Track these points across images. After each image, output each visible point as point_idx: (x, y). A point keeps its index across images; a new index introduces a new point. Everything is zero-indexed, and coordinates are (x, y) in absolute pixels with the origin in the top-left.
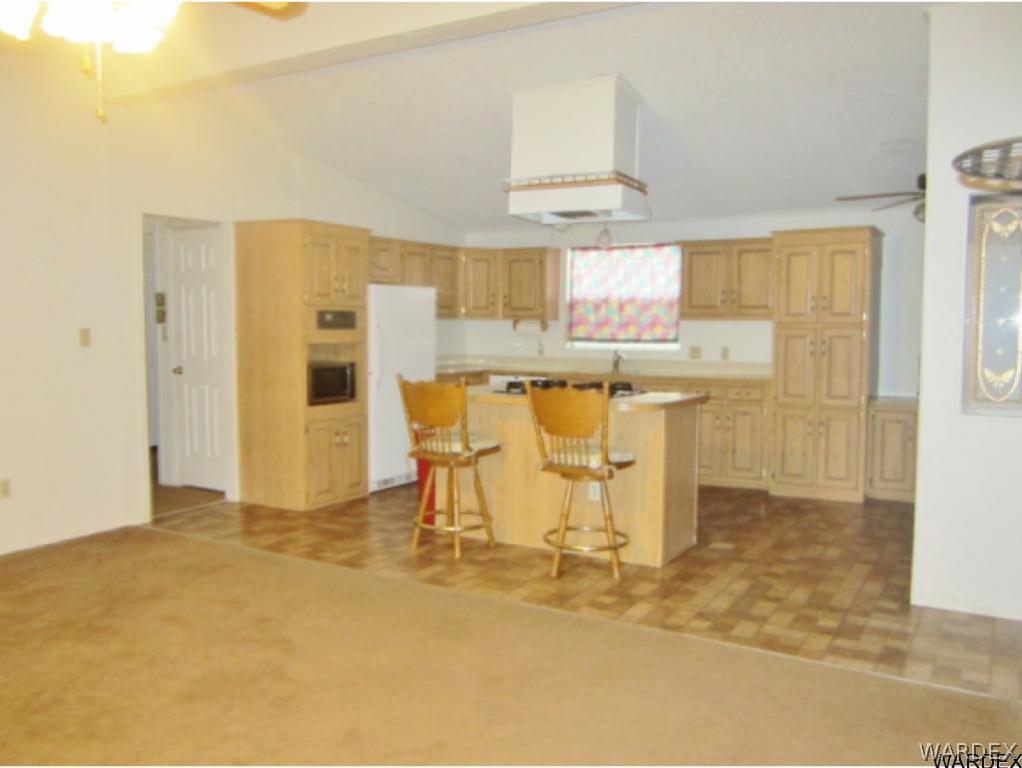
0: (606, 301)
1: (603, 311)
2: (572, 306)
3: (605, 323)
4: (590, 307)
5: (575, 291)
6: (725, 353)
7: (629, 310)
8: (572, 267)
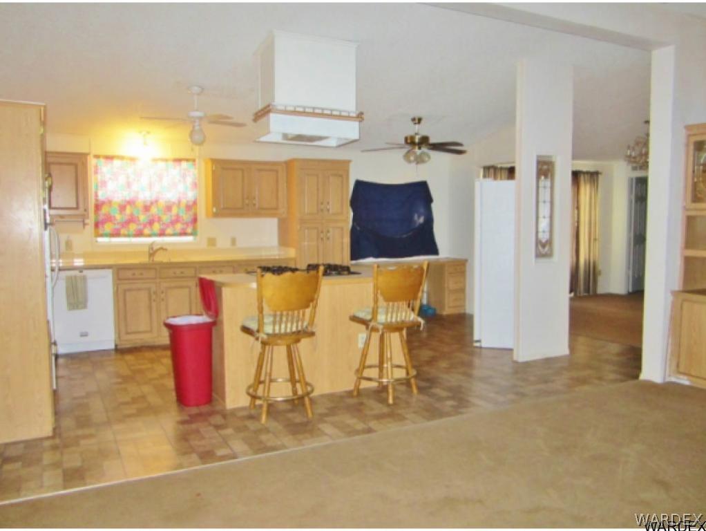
0: (131, 203)
1: (128, 210)
2: (98, 207)
3: (132, 220)
4: (115, 207)
5: (100, 193)
6: (234, 241)
7: (154, 210)
8: (96, 172)
